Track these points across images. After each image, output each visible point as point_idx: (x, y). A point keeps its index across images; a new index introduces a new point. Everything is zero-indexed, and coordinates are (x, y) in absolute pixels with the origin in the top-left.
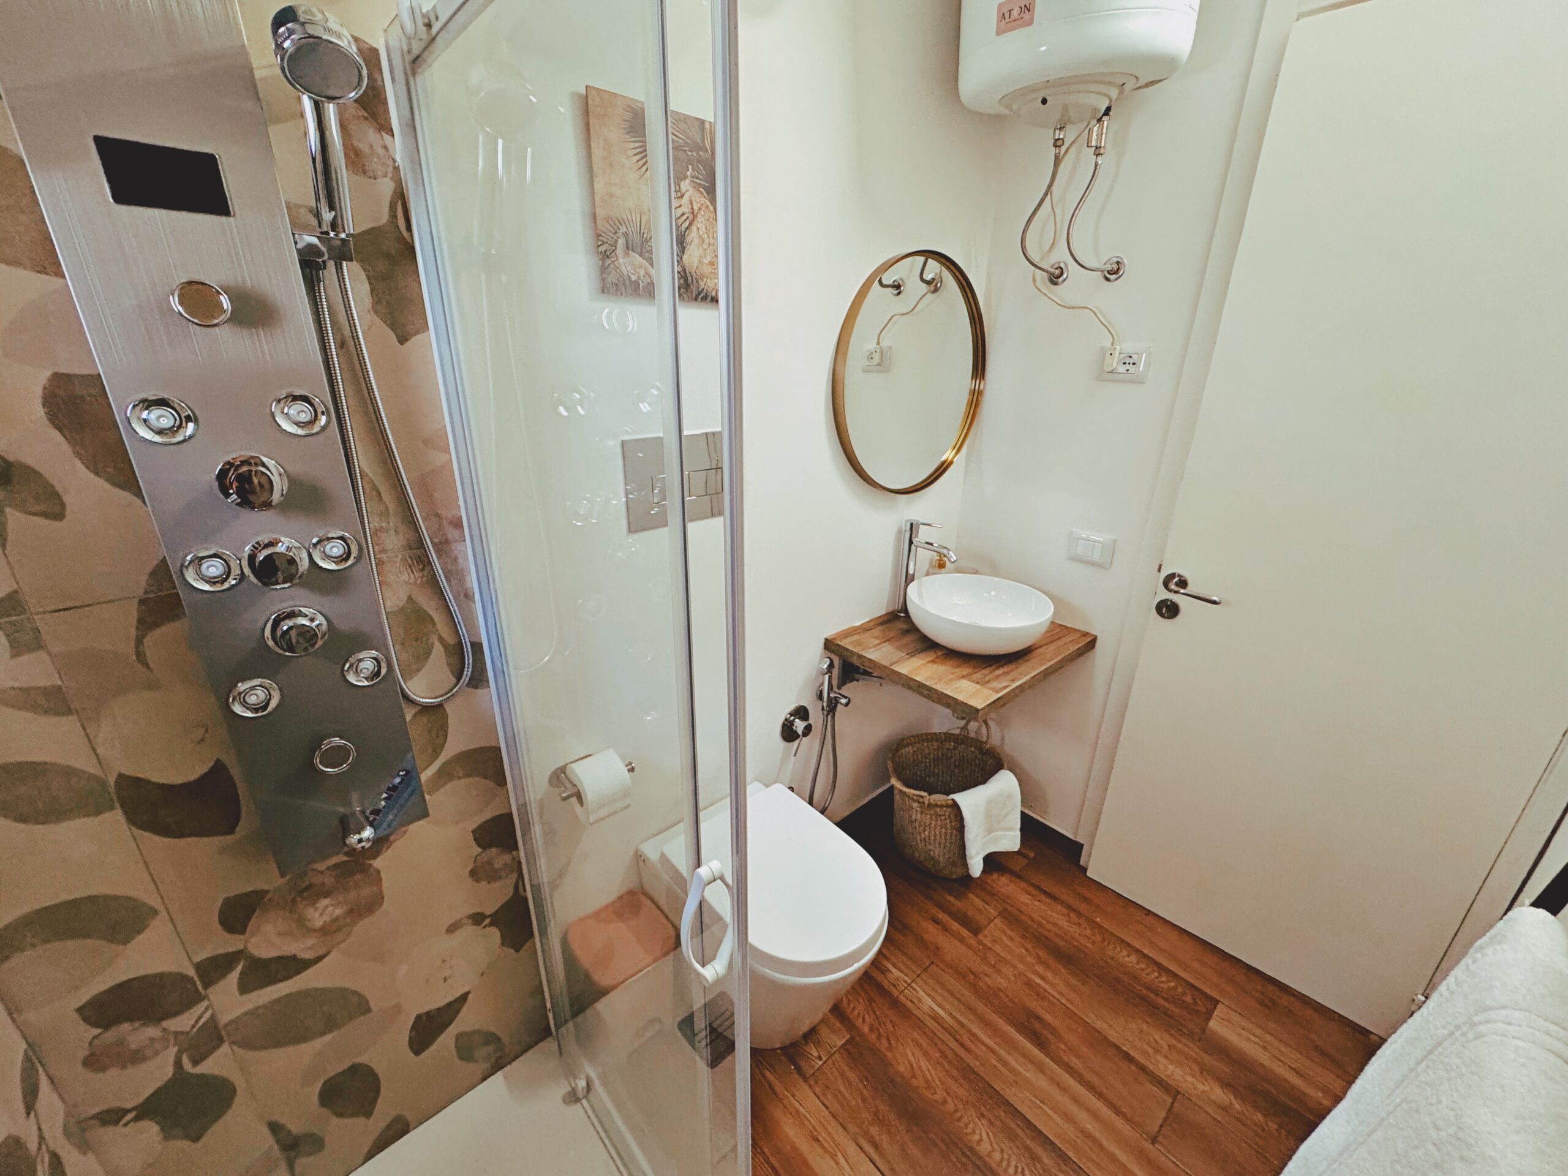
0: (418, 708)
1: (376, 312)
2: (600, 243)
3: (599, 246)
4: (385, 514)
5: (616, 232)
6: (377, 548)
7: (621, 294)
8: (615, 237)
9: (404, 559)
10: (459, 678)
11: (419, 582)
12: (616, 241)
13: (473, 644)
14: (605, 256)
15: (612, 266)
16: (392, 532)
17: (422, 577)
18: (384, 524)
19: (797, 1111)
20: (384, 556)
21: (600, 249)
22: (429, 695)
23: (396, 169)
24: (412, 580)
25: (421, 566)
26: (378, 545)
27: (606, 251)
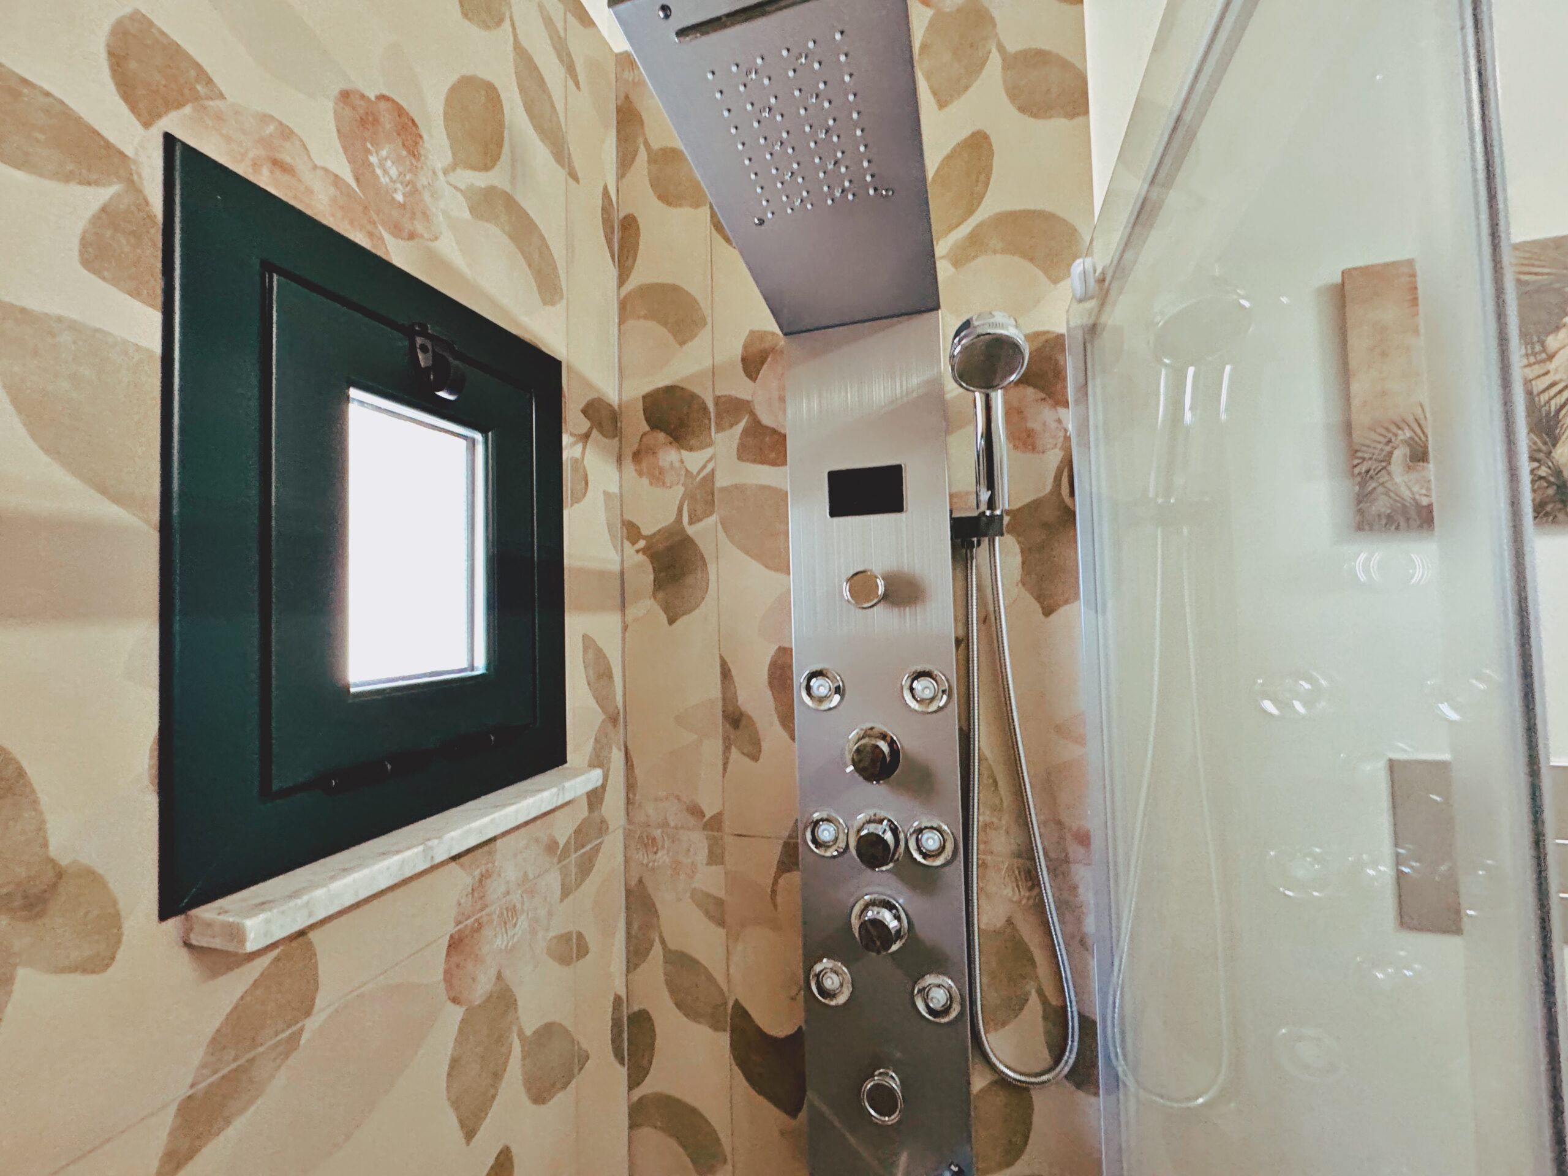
0: (996, 1077)
1: (1024, 584)
2: (1356, 462)
3: (1356, 466)
4: (997, 809)
5: (1390, 441)
6: (982, 847)
7: (1397, 528)
8: (1388, 448)
9: (1010, 869)
10: (1057, 1059)
11: (1024, 902)
12: (1390, 454)
13: (1081, 1017)
14: (1367, 476)
15: (1381, 489)
16: (1003, 832)
17: (1028, 898)
18: (995, 820)
20: (989, 858)
21: (1357, 470)
22: (1013, 1065)
23: (1067, 439)
24: (1015, 899)
25: (1030, 884)
26: (985, 843)
27: (1368, 471)
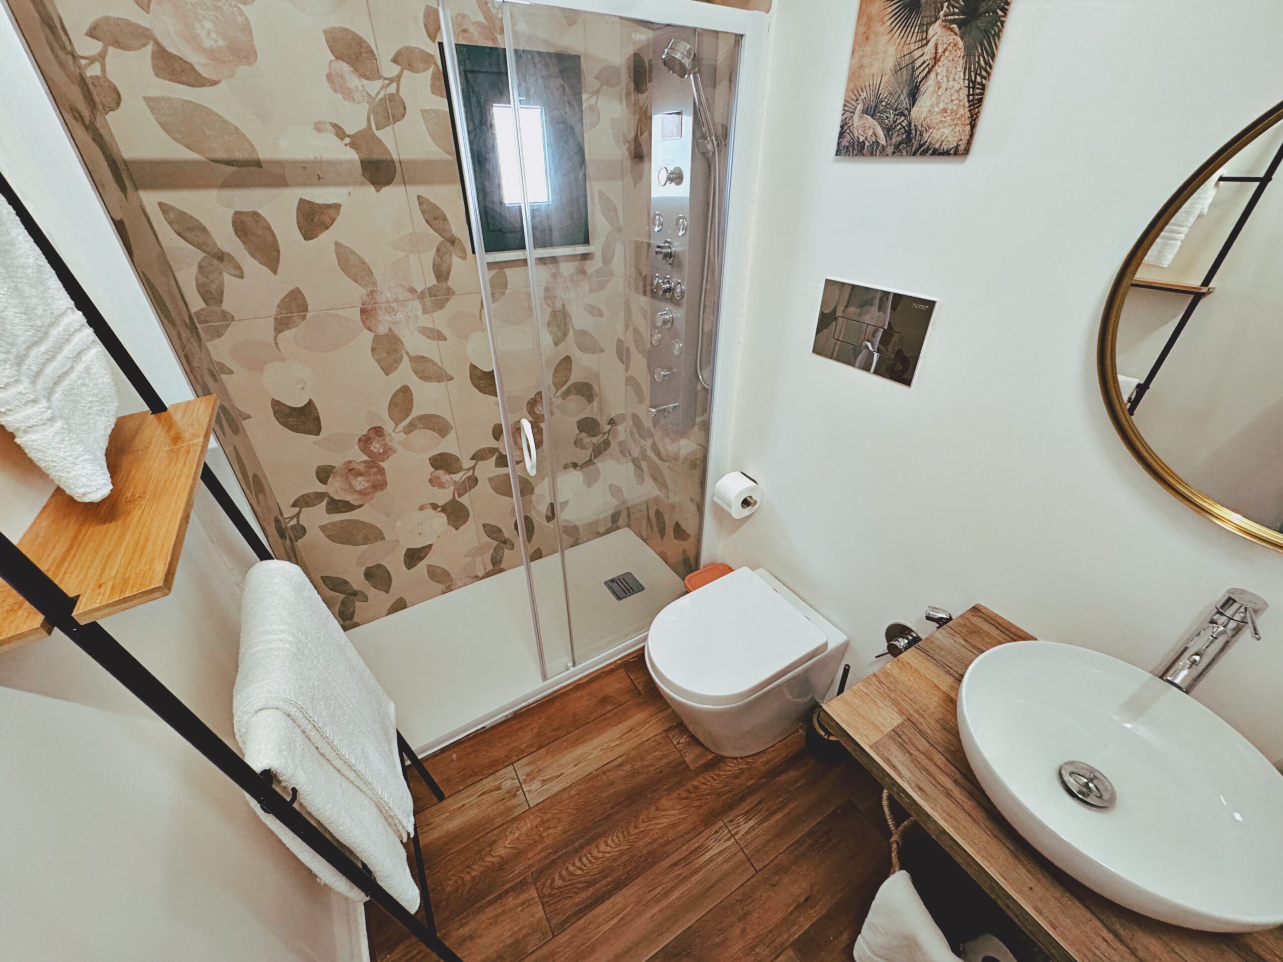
19: (649, 722)
